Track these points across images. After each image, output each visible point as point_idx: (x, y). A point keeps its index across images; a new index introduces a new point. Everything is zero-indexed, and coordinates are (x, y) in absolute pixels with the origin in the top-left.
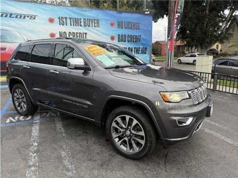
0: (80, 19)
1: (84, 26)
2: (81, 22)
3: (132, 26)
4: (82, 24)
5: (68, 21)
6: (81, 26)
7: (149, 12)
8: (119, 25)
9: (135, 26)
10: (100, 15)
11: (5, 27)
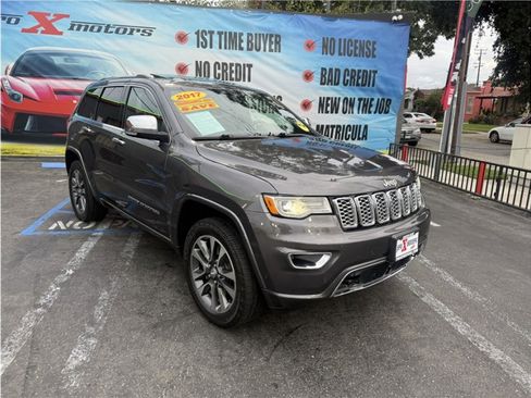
0: (241, 34)
1: (248, 49)
2: (241, 41)
3: (356, 48)
4: (244, 45)
5: (216, 38)
6: (241, 49)
8: (325, 46)
9: (364, 50)
10: (282, 24)
11: (95, 52)
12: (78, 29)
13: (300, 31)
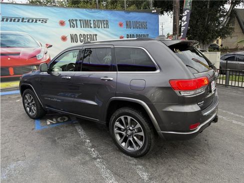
0: (90, 21)
1: (94, 27)
2: (91, 24)
3: (139, 25)
4: (92, 25)
5: (79, 23)
6: (91, 27)
7: (155, 11)
8: (127, 25)
9: (143, 26)
10: (108, 15)
11: (18, 32)
12: (7, 21)
13: (116, 18)
